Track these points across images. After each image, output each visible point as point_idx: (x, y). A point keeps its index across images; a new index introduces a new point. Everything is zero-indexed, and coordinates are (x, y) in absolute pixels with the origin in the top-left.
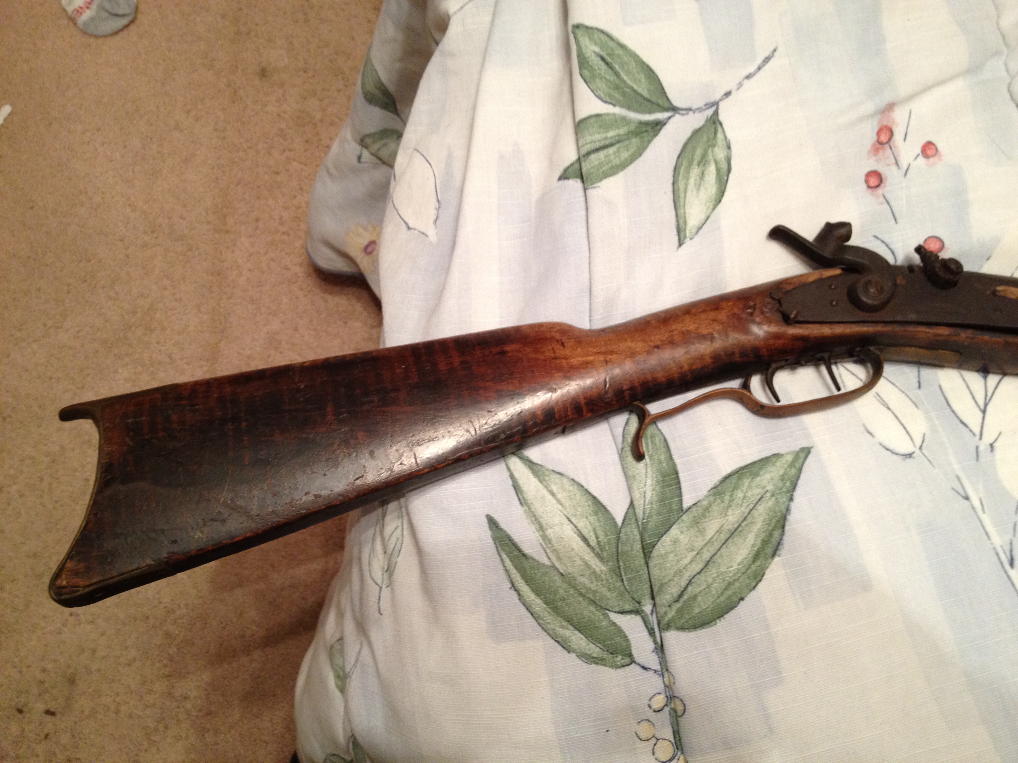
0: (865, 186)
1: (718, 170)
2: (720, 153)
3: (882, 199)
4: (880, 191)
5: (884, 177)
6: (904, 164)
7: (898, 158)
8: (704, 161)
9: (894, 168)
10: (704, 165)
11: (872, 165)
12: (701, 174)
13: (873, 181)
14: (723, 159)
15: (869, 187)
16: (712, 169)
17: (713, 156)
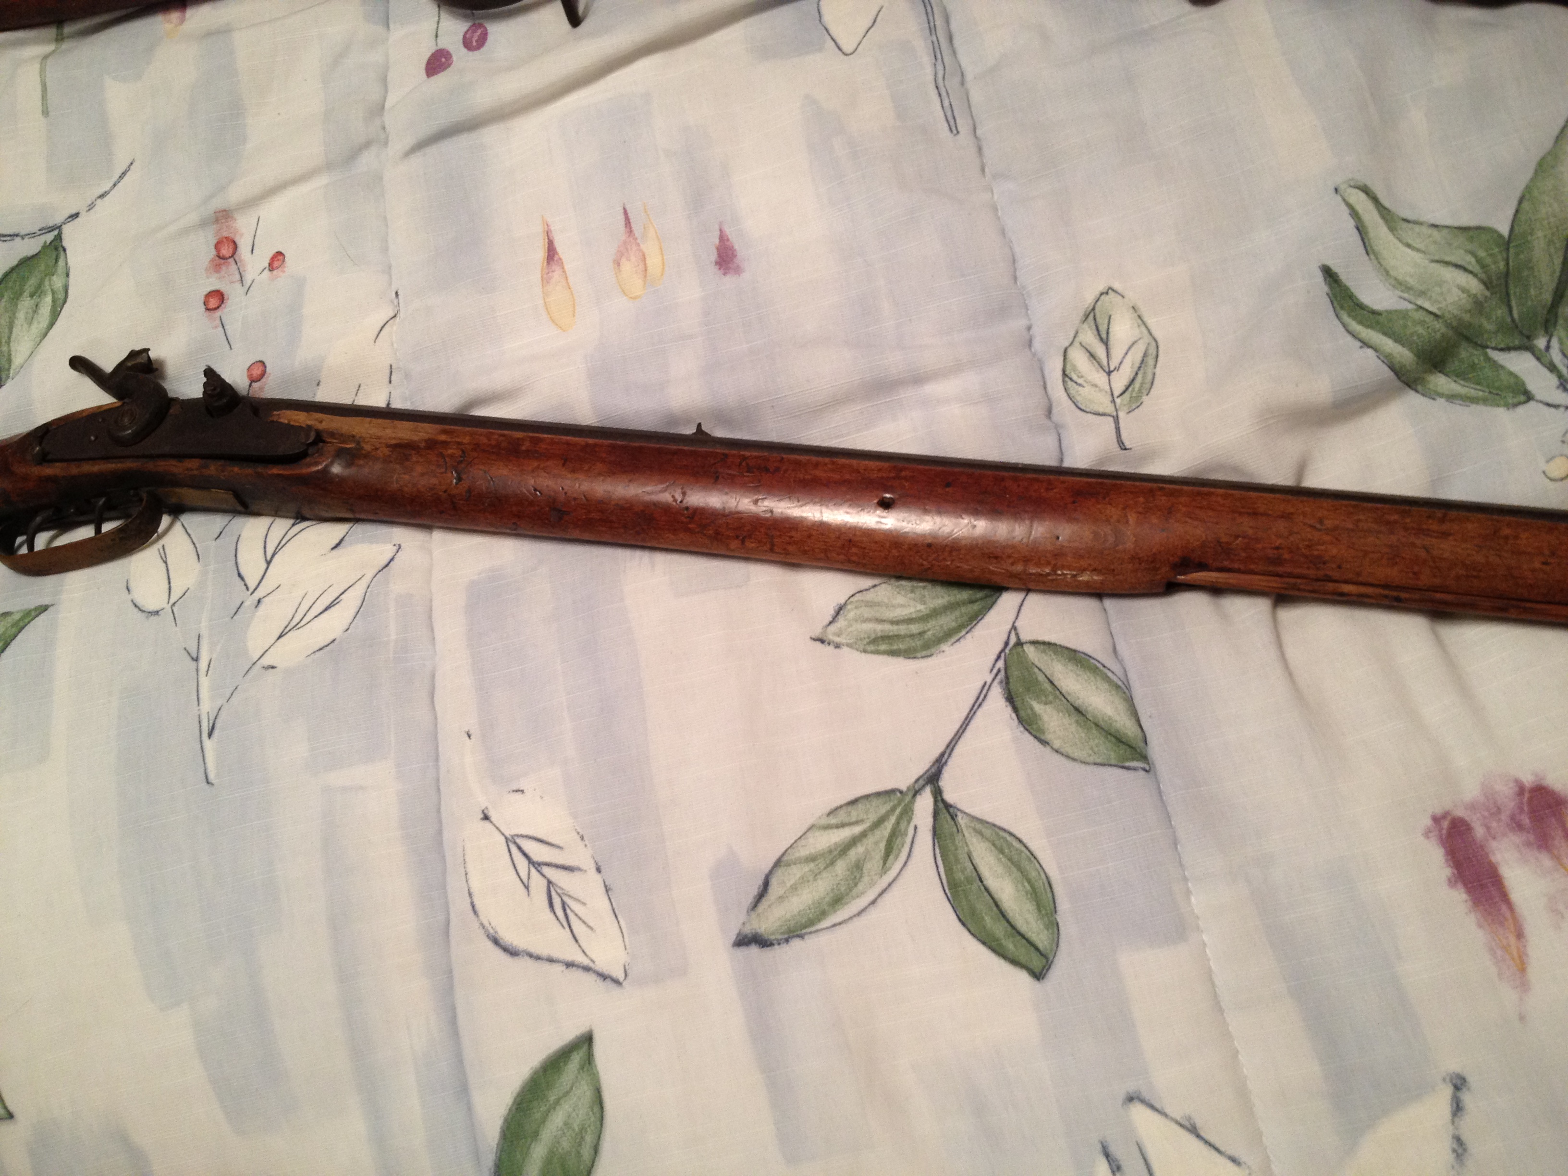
0: (203, 308)
1: (54, 301)
2: (57, 282)
3: (218, 322)
4: (218, 313)
5: (226, 297)
6: (248, 280)
7: (243, 274)
8: (39, 292)
9: (238, 285)
10: (39, 296)
11: (213, 283)
12: (34, 306)
13: (213, 303)
14: (61, 289)
15: (208, 309)
16: (48, 299)
17: (50, 285)
